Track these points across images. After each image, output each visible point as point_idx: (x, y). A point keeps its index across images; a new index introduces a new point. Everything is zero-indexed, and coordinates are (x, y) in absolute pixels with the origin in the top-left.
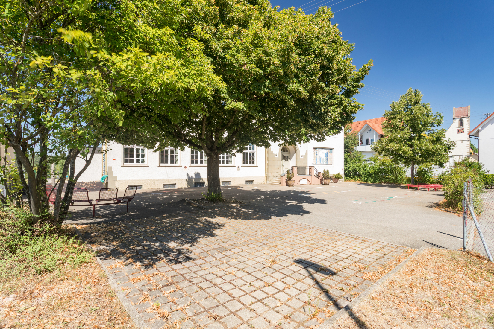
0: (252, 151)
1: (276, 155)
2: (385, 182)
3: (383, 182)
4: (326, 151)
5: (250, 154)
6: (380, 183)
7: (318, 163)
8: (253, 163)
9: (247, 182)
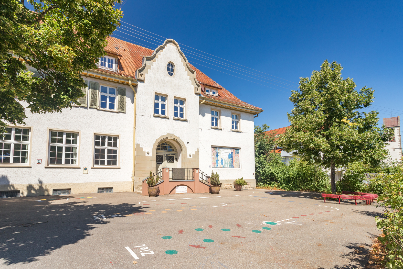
0: (112, 148)
1: (148, 153)
2: (305, 190)
3: (303, 190)
4: (230, 151)
5: (109, 151)
6: (299, 190)
7: (219, 166)
8: (115, 163)
9: (101, 190)
